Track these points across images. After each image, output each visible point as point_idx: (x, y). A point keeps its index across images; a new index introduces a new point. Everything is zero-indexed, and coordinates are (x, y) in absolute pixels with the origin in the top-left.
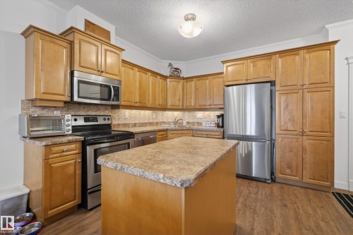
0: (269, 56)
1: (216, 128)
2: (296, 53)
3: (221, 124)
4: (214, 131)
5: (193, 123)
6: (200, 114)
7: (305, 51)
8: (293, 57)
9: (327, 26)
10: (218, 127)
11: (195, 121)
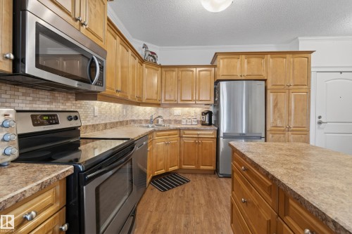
0: (262, 54)
1: (199, 126)
2: (284, 56)
3: (207, 122)
4: (197, 130)
5: (170, 121)
6: (178, 111)
7: (291, 55)
8: (281, 59)
9: (299, 38)
10: (203, 124)
11: (171, 118)
